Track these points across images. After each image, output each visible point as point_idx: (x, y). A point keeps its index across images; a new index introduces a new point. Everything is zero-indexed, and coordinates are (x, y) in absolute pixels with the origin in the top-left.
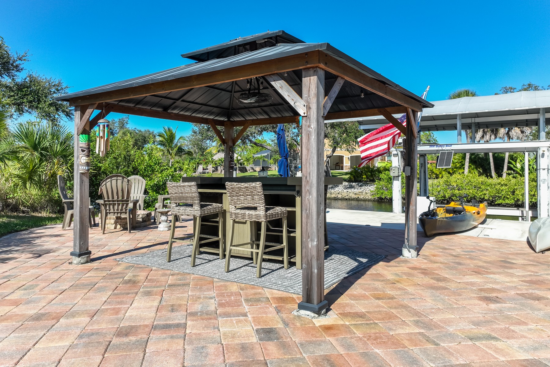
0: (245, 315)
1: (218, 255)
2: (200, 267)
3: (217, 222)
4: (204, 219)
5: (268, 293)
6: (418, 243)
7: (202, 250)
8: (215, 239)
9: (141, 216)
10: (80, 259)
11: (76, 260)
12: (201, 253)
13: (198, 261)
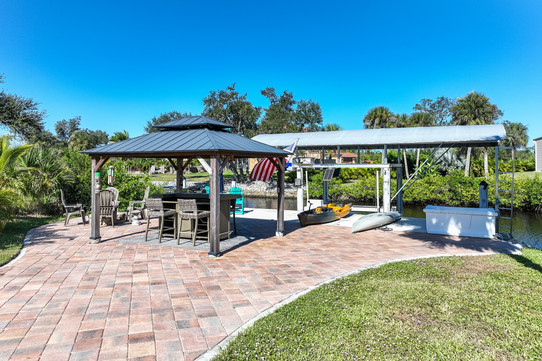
0: (186, 257)
1: (173, 237)
2: (164, 243)
3: (173, 219)
4: (165, 218)
5: (197, 251)
7: (164, 235)
8: (171, 228)
9: (119, 216)
10: (96, 241)
11: (93, 241)
12: (163, 237)
13: (162, 241)
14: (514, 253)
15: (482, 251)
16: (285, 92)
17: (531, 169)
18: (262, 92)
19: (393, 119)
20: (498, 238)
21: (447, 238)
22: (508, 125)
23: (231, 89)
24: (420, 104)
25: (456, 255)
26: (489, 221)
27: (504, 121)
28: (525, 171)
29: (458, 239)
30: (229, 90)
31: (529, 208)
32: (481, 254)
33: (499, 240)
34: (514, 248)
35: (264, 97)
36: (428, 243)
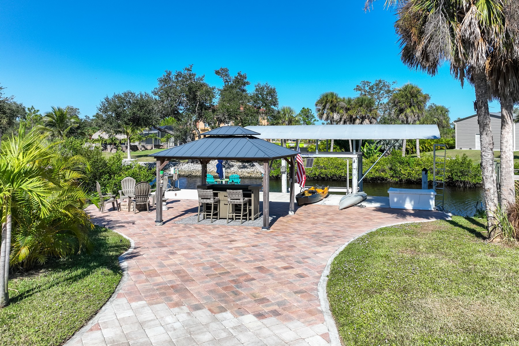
3: (217, 205)
6: (295, 209)
8: (216, 212)
14: (447, 219)
15: (429, 219)
16: (239, 73)
17: (452, 147)
18: (216, 72)
19: (342, 104)
20: (437, 210)
21: (405, 211)
22: (434, 107)
23: (188, 70)
24: (360, 85)
25: (416, 222)
26: (432, 199)
27: (431, 104)
28: (447, 149)
29: (413, 212)
30: (186, 72)
31: (451, 183)
32: (429, 221)
33: (437, 211)
34: (447, 216)
35: (218, 77)
36: (395, 215)
